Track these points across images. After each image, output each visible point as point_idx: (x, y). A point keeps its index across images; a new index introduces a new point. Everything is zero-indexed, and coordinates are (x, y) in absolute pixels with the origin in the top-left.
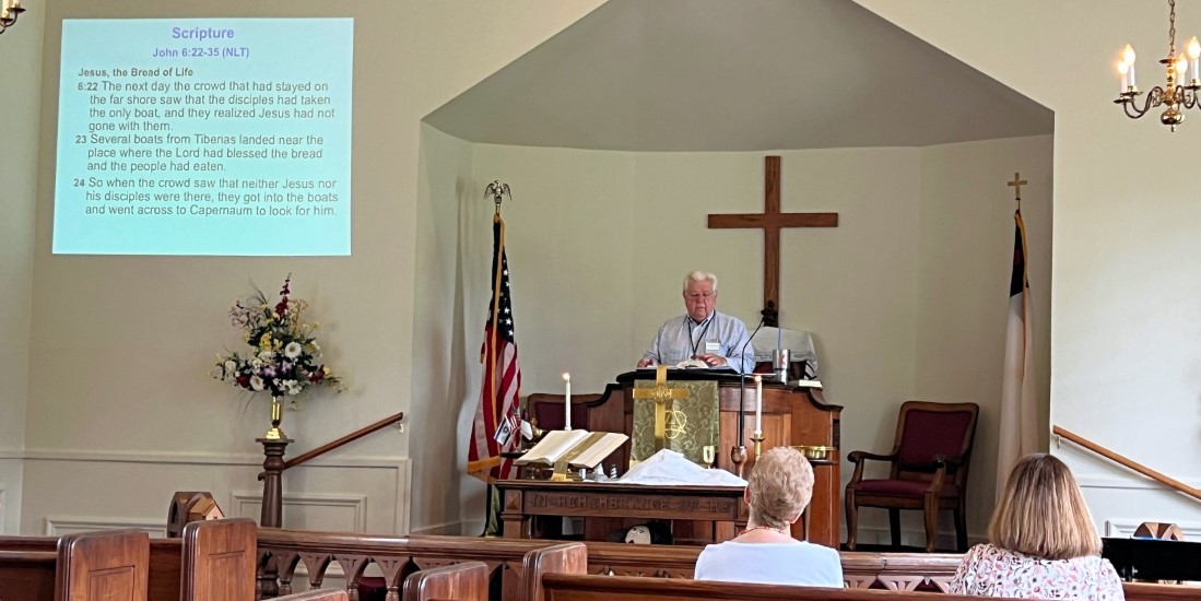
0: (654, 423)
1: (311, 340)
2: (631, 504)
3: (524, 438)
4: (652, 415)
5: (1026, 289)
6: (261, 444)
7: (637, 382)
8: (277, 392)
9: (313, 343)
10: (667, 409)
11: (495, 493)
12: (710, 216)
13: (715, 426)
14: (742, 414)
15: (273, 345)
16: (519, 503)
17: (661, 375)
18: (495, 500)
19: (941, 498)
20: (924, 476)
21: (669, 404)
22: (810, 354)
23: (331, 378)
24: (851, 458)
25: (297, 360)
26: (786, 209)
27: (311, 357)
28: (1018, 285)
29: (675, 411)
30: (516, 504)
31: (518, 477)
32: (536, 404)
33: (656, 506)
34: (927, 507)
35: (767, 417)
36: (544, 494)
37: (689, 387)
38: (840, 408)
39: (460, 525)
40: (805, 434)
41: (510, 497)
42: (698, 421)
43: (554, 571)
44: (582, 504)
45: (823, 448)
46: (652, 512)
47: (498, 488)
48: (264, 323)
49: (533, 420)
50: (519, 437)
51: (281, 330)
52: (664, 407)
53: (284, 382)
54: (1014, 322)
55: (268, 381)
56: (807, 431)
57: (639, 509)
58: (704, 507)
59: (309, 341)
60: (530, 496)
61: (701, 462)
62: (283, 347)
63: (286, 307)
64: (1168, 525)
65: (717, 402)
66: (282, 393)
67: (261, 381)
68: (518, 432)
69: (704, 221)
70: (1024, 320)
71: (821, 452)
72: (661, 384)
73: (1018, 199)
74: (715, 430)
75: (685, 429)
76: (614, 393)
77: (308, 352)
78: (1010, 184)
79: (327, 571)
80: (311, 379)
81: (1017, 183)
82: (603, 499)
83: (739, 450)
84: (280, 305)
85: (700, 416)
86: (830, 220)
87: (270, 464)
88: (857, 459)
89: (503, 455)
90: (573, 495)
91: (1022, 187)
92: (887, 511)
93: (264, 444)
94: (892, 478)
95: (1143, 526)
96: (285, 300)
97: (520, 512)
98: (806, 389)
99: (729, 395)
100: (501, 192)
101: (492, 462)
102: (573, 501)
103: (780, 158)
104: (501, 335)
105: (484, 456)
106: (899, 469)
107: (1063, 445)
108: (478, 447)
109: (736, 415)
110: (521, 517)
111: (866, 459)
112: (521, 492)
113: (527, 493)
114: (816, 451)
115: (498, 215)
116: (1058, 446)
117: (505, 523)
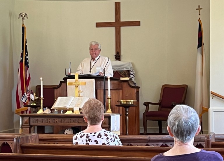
2: (66, 121)
3: (32, 100)
5: (203, 45)
12: (97, 23)
14: (105, 90)
17: (77, 77)
24: (145, 104)
26: (122, 20)
28: (200, 44)
30: (28, 122)
32: (39, 89)
35: (114, 91)
38: (140, 87)
39: (14, 130)
40: (127, 96)
41: (25, 119)
44: (50, 122)
45: (132, 101)
46: (73, 123)
49: (35, 94)
50: (30, 100)
54: (199, 56)
57: (69, 123)
68: (29, 98)
69: (95, 25)
70: (202, 56)
71: (132, 102)
72: (77, 80)
73: (200, 14)
76: (63, 84)
78: (197, 9)
81: (199, 9)
82: (56, 119)
86: (137, 24)
88: (146, 105)
91: (200, 10)
94: (159, 110)
97: (29, 124)
98: (127, 81)
99: (100, 83)
100: (25, 16)
101: (25, 109)
102: (46, 121)
103: (120, 2)
104: (26, 65)
105: (22, 107)
106: (161, 108)
107: (214, 98)
108: (21, 104)
109: (103, 90)
110: (29, 126)
111: (150, 105)
112: (29, 118)
113: (31, 118)
114: (130, 102)
115: (23, 24)
116: (213, 98)
117: (24, 128)
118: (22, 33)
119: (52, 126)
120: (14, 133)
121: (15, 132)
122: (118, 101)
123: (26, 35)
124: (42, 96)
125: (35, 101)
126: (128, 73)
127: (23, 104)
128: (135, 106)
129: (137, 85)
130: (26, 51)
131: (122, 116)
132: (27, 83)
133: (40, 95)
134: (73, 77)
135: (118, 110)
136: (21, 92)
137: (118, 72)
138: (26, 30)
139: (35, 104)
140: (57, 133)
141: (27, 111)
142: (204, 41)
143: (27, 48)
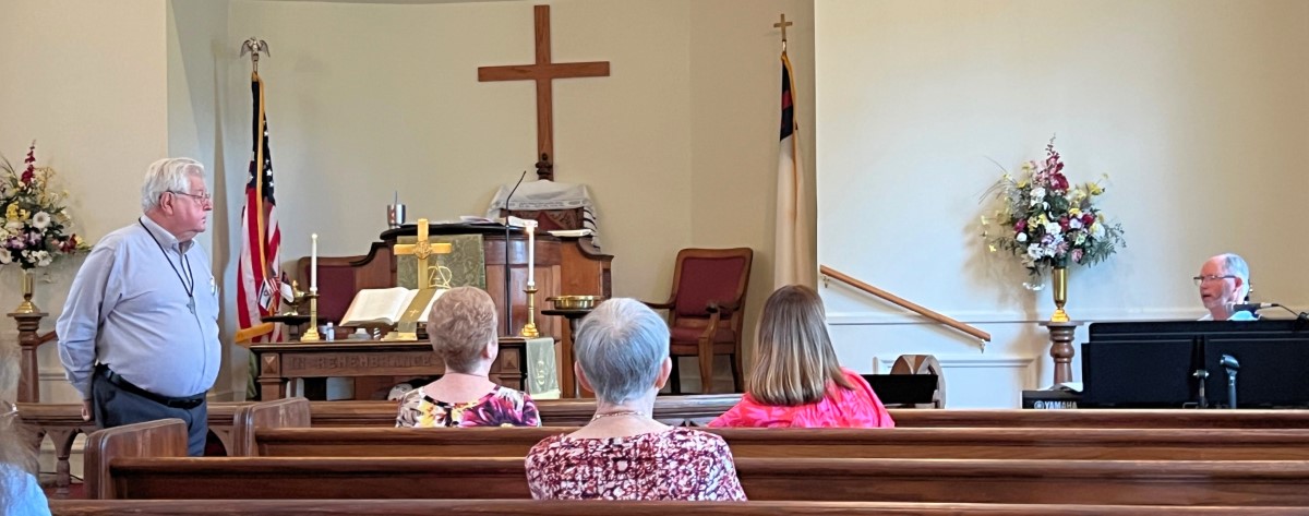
0: (417, 280)
1: (61, 209)
2: (392, 362)
3: (285, 301)
4: (415, 271)
5: (795, 132)
6: (13, 318)
7: (399, 238)
8: (27, 265)
9: (63, 212)
10: (429, 264)
11: (251, 357)
12: (480, 69)
13: (481, 279)
14: (508, 267)
15: (20, 216)
16: (276, 367)
17: (423, 232)
18: (251, 364)
19: (715, 343)
20: (699, 323)
21: (433, 260)
22: (585, 201)
23: (83, 248)
25: (46, 230)
26: (556, 59)
27: (61, 227)
28: (787, 128)
29: (439, 267)
30: (273, 367)
32: (304, 265)
33: (418, 362)
34: (702, 352)
35: (540, 269)
36: (302, 356)
38: (612, 257)
40: (576, 285)
41: (269, 361)
42: (464, 277)
44: (342, 366)
45: (590, 298)
46: (413, 368)
47: (255, 352)
48: (10, 193)
51: (28, 200)
52: (426, 262)
53: (33, 253)
54: (786, 165)
55: (16, 253)
56: (576, 281)
57: (401, 368)
59: (58, 211)
60: (287, 358)
62: (31, 217)
63: (32, 176)
64: (924, 357)
65: (483, 256)
66: (31, 266)
67: (9, 253)
68: (279, 295)
69: (475, 74)
70: (794, 160)
71: (590, 301)
72: (422, 240)
73: (784, 41)
75: (451, 285)
76: (380, 252)
77: (58, 222)
78: (776, 26)
79: (74, 447)
80: (63, 249)
81: (783, 24)
82: (363, 357)
84: (25, 173)
85: (466, 270)
86: (601, 69)
87: (25, 339)
90: (332, 355)
93: (16, 318)
95: (901, 358)
96: (31, 169)
97: (278, 376)
98: (574, 239)
99: (494, 246)
100: (259, 49)
101: (265, 328)
103: (548, 7)
104: (266, 198)
105: (256, 323)
106: (676, 318)
107: (830, 285)
108: (251, 314)
109: (503, 269)
110: (279, 380)
112: (278, 355)
113: (284, 356)
114: (584, 301)
115: (256, 73)
116: (826, 286)
117: (263, 387)
118: (252, 102)
119: (349, 378)
120: (232, 400)
121: (235, 397)
122: (548, 299)
123: (265, 106)
124: (314, 289)
125: (297, 304)
126: (576, 217)
127: (259, 315)
129: (603, 252)
130: (266, 154)
131: (559, 344)
132: (270, 252)
133: (309, 285)
134: (413, 228)
135: (547, 325)
136: (251, 277)
137: (547, 213)
138: (264, 92)
139: (295, 314)
140: (367, 398)
141: (270, 335)
142: (799, 117)
143: (270, 145)
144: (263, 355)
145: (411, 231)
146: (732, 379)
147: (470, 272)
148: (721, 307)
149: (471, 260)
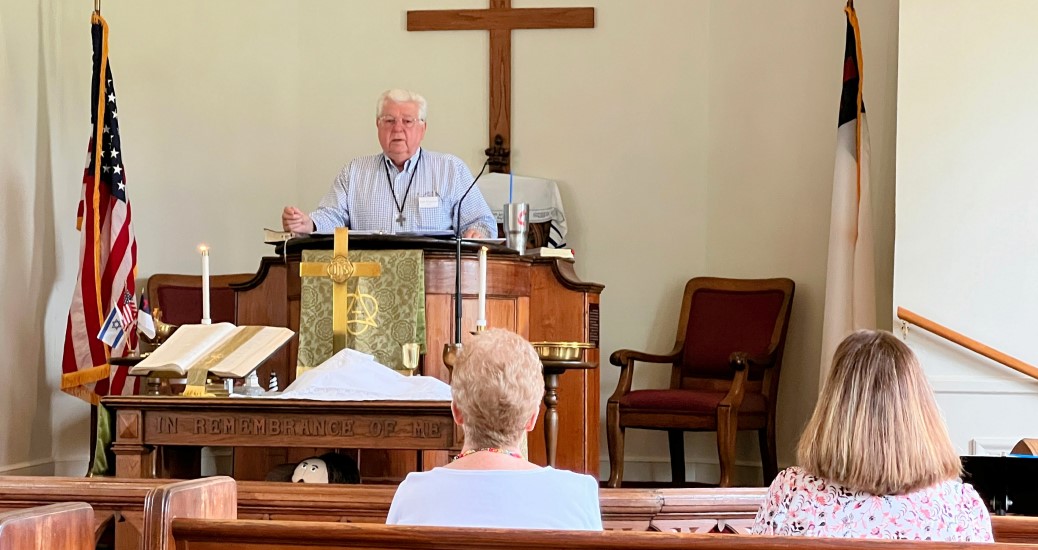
0: (331, 313)
2: (299, 429)
3: (142, 334)
4: (328, 300)
5: (862, 114)
7: (305, 253)
10: (348, 292)
11: (103, 415)
12: (409, 13)
13: (420, 316)
14: (458, 297)
16: (138, 428)
17: (341, 243)
18: (102, 425)
19: (741, 414)
20: (718, 384)
21: (352, 284)
22: (557, 211)
24: (615, 360)
28: (850, 108)
29: (363, 295)
30: (135, 430)
31: (136, 392)
32: (160, 290)
34: (721, 425)
35: (494, 302)
36: (174, 416)
37: (382, 260)
38: (601, 288)
39: (52, 463)
40: (549, 326)
41: (126, 420)
42: (395, 309)
43: (189, 516)
44: (229, 428)
45: (575, 345)
46: (329, 438)
47: (108, 408)
49: (155, 312)
50: (136, 337)
52: (345, 288)
54: (844, 163)
56: (552, 321)
57: (311, 435)
58: (405, 431)
60: (153, 418)
61: (400, 367)
65: (422, 282)
68: (135, 328)
69: (402, 20)
70: (857, 159)
71: (573, 350)
72: (340, 256)
74: (420, 321)
75: (376, 321)
76: (272, 269)
82: (259, 421)
83: (454, 349)
85: (398, 300)
86: (583, 19)
88: (624, 362)
89: (114, 362)
90: (213, 417)
92: (666, 433)
94: (673, 386)
95: (1021, 443)
97: (139, 441)
98: (551, 261)
99: (438, 272)
101: (96, 373)
102: (216, 424)
106: (683, 376)
107: (910, 335)
108: (77, 352)
109: (449, 297)
110: (142, 449)
111: (636, 362)
112: (140, 414)
113: (149, 414)
114: (567, 348)
115: (98, 12)
117: (118, 457)
118: (93, 53)
128: (584, 367)
144: (119, 412)
145: (324, 243)
146: (761, 464)
147: (404, 303)
148: (750, 362)
149: (404, 286)
